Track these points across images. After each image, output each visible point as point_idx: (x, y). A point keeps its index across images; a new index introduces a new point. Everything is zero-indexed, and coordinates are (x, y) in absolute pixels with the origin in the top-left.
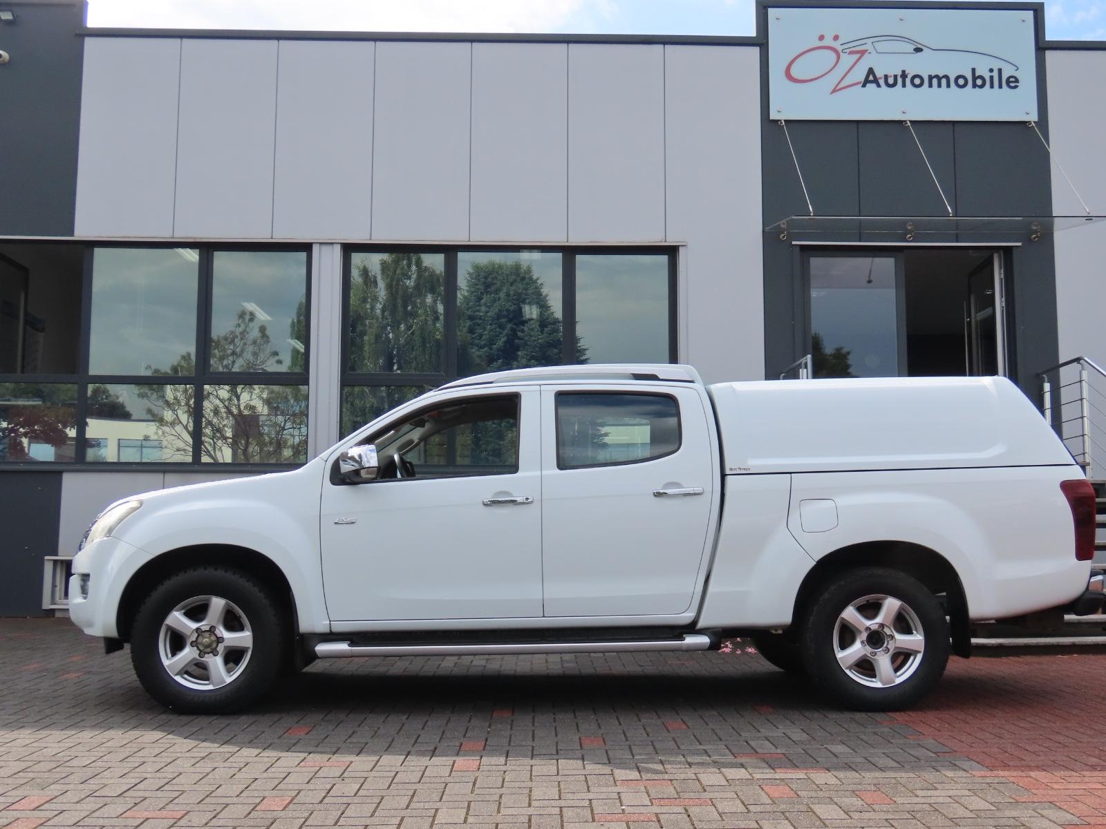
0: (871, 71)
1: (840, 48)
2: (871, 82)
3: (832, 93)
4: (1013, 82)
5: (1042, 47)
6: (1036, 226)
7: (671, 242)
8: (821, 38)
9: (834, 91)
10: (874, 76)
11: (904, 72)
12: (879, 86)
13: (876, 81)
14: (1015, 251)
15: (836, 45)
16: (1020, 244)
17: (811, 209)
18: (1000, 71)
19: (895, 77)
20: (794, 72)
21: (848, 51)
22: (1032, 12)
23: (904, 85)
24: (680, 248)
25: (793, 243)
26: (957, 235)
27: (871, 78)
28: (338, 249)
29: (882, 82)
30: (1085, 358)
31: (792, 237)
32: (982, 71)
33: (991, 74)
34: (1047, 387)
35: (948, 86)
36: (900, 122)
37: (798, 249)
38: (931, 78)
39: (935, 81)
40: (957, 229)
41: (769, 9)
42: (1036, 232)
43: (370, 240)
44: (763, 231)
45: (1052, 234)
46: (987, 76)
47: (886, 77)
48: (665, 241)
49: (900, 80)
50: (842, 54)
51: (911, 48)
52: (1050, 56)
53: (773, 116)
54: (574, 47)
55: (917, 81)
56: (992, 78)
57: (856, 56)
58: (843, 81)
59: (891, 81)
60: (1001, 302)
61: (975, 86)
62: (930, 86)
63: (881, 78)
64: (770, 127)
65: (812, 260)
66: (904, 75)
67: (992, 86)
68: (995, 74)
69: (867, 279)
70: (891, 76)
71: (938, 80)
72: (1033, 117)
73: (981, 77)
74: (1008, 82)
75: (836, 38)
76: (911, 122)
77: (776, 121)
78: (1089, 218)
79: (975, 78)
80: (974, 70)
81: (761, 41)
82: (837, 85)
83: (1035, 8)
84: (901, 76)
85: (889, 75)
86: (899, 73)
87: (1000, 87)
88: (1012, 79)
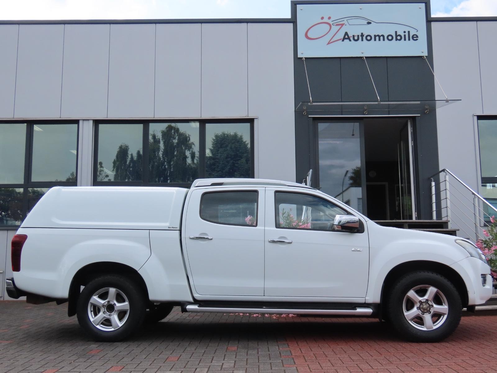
0: (346, 34)
1: (331, 23)
2: (346, 39)
3: (327, 44)
4: (415, 38)
5: (429, 21)
6: (427, 106)
7: (251, 116)
8: (322, 18)
9: (329, 43)
10: (348, 36)
11: (362, 34)
12: (350, 40)
13: (349, 38)
14: (417, 118)
15: (330, 21)
16: (419, 115)
17: (311, 99)
18: (409, 32)
19: (358, 36)
20: (310, 35)
21: (335, 24)
22: (424, 4)
23: (362, 40)
24: (255, 120)
25: (309, 116)
26: (389, 111)
27: (346, 37)
28: (91, 122)
29: (352, 39)
30: (447, 170)
31: (308, 113)
32: (401, 33)
33: (405, 34)
34: (433, 184)
35: (384, 40)
36: (361, 58)
37: (312, 119)
38: (375, 36)
39: (377, 38)
40: (389, 109)
41: (297, 5)
42: (427, 109)
43: (107, 118)
44: (295, 111)
45: (435, 110)
46: (403, 35)
47: (354, 36)
48: (248, 116)
49: (360, 38)
50: (332, 26)
51: (366, 22)
52: (433, 24)
53: (299, 56)
54: (204, 25)
55: (369, 38)
56: (405, 36)
57: (339, 27)
58: (333, 38)
59: (356, 38)
60: (412, 143)
61: (397, 39)
62: (375, 40)
63: (351, 37)
64: (298, 60)
65: (319, 124)
66: (362, 35)
67: (405, 40)
68: (407, 34)
69: (352, 134)
70: (356, 36)
71: (379, 37)
72: (425, 54)
73: (400, 35)
74: (413, 37)
75: (329, 18)
76: (366, 57)
77: (301, 58)
78: (447, 101)
79: (397, 36)
80: (396, 32)
81: (293, 21)
82: (330, 41)
83: (426, 2)
84: (361, 36)
85: (355, 35)
86: (360, 34)
87: (409, 40)
88: (415, 36)
